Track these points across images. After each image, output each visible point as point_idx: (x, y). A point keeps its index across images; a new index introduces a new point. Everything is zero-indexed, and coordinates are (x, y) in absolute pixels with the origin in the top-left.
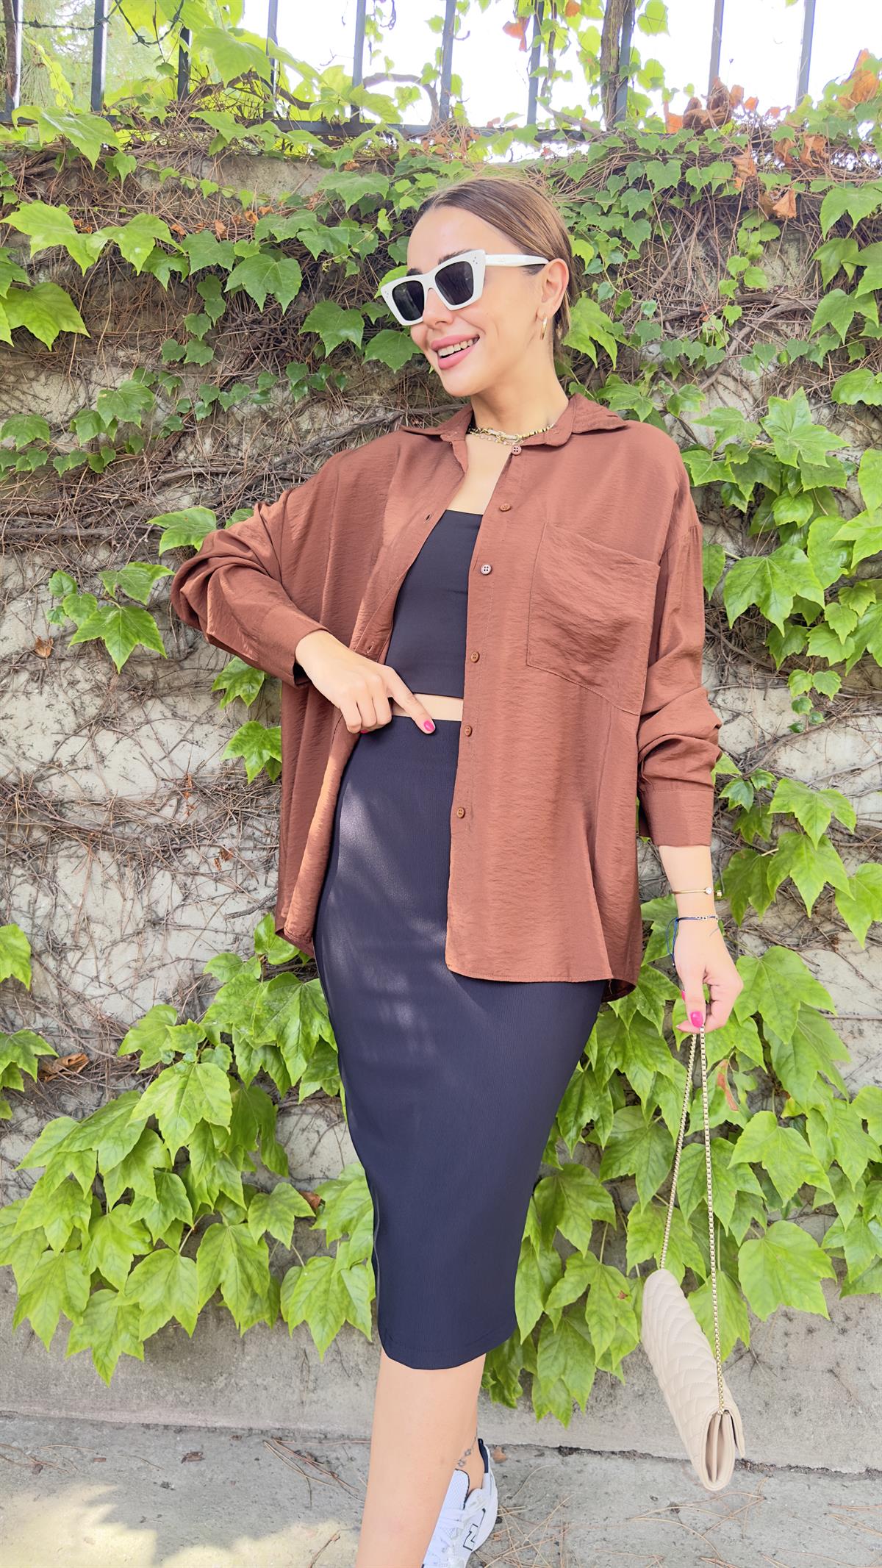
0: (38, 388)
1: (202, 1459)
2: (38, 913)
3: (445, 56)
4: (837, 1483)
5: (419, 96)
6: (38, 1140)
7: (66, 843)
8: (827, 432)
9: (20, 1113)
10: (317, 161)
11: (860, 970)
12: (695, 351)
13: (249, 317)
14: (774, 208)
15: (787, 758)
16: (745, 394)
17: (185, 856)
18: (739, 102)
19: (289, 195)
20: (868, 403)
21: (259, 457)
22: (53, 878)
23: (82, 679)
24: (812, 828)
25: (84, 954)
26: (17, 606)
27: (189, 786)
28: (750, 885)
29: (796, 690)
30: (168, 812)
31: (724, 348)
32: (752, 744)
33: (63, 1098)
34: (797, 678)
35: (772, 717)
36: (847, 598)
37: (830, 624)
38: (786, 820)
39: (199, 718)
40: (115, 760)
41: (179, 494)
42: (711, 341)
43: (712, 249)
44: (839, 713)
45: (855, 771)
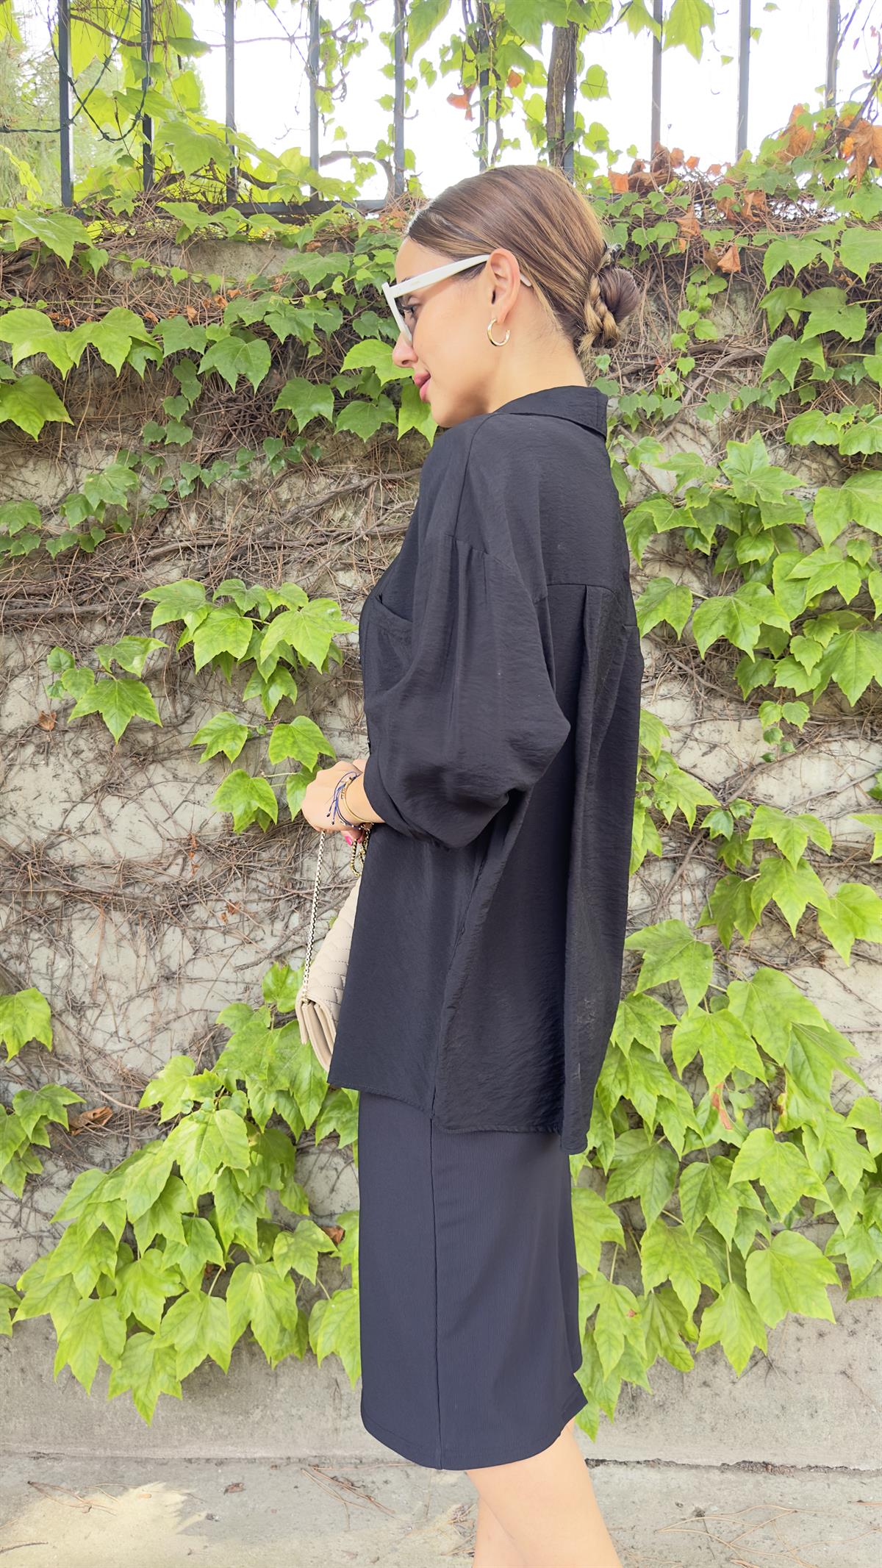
0: (27, 474)
1: (243, 1490)
2: (56, 975)
3: (397, 131)
4: (855, 1480)
5: (374, 172)
6: (69, 1192)
7: (80, 906)
8: (784, 474)
9: (50, 1166)
10: (281, 242)
11: (848, 985)
12: (652, 404)
13: (224, 396)
14: (719, 264)
15: (765, 785)
16: (703, 440)
17: (193, 912)
18: (680, 164)
19: (256, 277)
20: (820, 443)
21: (242, 529)
22: (68, 940)
23: (85, 748)
24: (790, 851)
25: (102, 1011)
26: (19, 684)
27: (192, 846)
28: (735, 910)
29: (766, 721)
30: (175, 870)
31: (679, 399)
32: (730, 773)
33: (90, 1150)
34: (768, 709)
35: (748, 746)
36: (812, 630)
37: (796, 657)
38: (765, 845)
39: (200, 778)
40: (121, 825)
41: (168, 568)
42: (667, 393)
43: (663, 303)
44: (812, 740)
45: (831, 794)
